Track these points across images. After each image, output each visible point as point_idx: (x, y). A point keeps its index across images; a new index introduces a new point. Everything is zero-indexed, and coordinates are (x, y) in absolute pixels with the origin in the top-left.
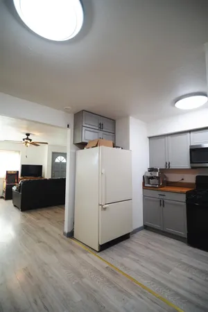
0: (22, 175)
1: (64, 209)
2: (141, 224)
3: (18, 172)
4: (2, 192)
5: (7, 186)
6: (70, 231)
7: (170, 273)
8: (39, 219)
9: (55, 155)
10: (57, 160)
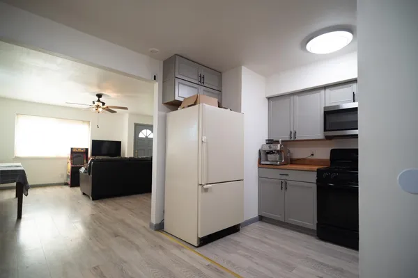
0: (93, 154)
1: (151, 198)
2: (255, 214)
3: (87, 149)
4: (65, 176)
5: (72, 168)
6: (159, 222)
7: (294, 271)
8: (116, 210)
9: (138, 127)
10: (141, 135)
